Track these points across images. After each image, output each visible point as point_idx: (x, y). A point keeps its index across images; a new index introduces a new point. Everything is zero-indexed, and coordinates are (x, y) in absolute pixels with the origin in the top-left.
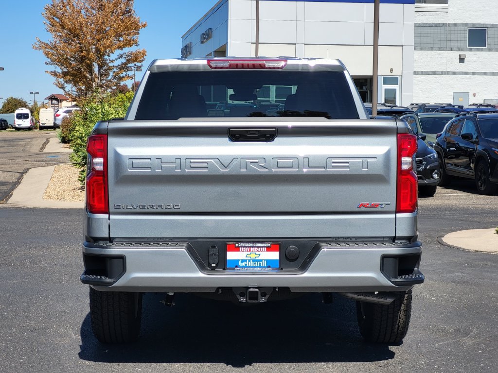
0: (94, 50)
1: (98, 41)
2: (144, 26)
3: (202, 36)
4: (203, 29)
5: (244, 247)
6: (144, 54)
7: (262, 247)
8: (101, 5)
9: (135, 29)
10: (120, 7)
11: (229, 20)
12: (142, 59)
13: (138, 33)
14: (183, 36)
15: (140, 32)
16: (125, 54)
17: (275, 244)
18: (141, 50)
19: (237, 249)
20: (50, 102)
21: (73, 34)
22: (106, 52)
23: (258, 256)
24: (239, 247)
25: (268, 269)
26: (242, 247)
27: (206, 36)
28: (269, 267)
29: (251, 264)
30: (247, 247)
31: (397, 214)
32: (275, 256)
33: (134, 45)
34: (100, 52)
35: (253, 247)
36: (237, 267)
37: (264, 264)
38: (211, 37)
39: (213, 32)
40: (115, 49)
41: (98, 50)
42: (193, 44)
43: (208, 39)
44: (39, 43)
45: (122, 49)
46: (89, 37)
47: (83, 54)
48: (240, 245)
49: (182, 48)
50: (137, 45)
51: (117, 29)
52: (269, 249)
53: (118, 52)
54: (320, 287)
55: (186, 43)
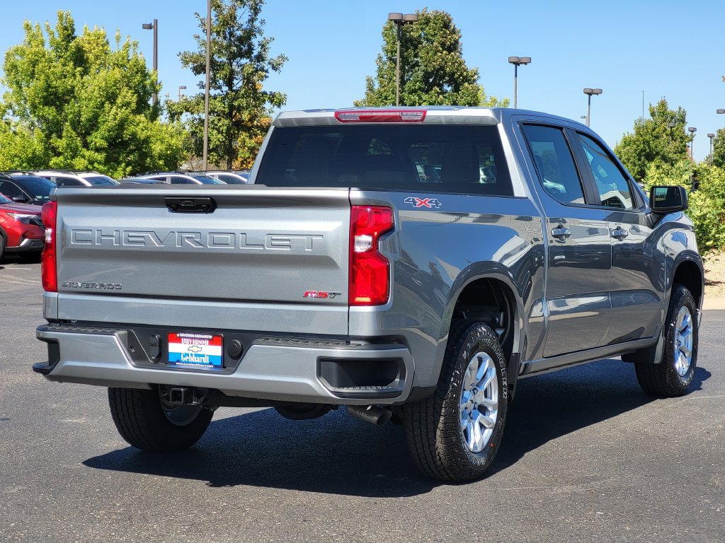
5: (185, 337)
7: (204, 339)
17: (219, 336)
19: (179, 340)
23: (200, 349)
24: (180, 338)
25: (210, 366)
26: (184, 337)
28: (210, 364)
29: (193, 359)
30: (188, 338)
31: (351, 307)
32: (217, 351)
35: (195, 338)
36: (178, 361)
37: (206, 360)
48: (182, 335)
52: (212, 342)
54: (243, 391)
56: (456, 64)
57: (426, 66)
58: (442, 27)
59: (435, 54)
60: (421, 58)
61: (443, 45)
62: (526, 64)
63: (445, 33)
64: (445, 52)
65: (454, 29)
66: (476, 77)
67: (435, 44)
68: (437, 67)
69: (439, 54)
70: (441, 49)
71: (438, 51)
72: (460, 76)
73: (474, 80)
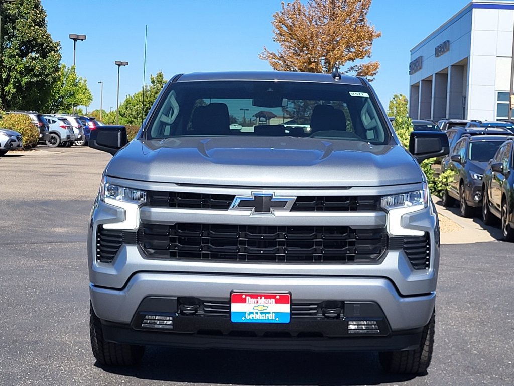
0: (323, 62)
1: (328, 51)
2: (379, 35)
3: (436, 49)
4: (439, 42)
6: (376, 67)
8: (334, 13)
9: (369, 39)
10: (354, 16)
11: (472, 31)
12: (374, 72)
13: (371, 43)
14: (412, 50)
15: (373, 43)
16: (357, 66)
18: (373, 63)
20: (258, 119)
21: (303, 45)
22: (336, 64)
27: (442, 49)
33: (366, 57)
34: (330, 64)
38: (448, 50)
39: (451, 45)
40: (346, 60)
41: (328, 62)
42: (424, 59)
43: (444, 52)
44: (266, 53)
45: (353, 61)
46: (319, 48)
47: (311, 66)
49: (410, 62)
50: (369, 57)
51: (349, 39)
53: (349, 64)
55: (415, 57)
56: (45, 37)
57: (22, 37)
58: (34, 8)
59: (29, 28)
60: (18, 30)
61: (34, 21)
62: (82, 40)
63: (36, 12)
64: (37, 27)
65: (42, 10)
66: (58, 48)
67: (29, 20)
68: (31, 38)
69: (32, 28)
70: (33, 24)
71: (32, 26)
72: (47, 46)
73: (57, 51)
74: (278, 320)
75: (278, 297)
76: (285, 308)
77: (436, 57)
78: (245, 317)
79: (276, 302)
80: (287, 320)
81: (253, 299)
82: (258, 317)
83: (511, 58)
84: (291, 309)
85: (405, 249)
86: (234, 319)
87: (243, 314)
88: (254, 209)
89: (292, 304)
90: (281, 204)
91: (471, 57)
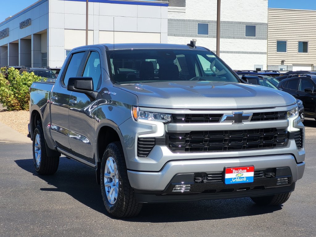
3: (21, 24)
27: (26, 24)
38: (30, 24)
74: (248, 181)
75: (248, 168)
76: (251, 174)
77: (21, 29)
78: (232, 181)
79: (247, 171)
80: (252, 181)
81: (236, 171)
82: (238, 180)
83: (86, 31)
84: (255, 174)
85: (295, 138)
86: (227, 183)
87: (231, 179)
88: (234, 121)
89: (255, 172)
90: (246, 118)
91: (50, 29)
